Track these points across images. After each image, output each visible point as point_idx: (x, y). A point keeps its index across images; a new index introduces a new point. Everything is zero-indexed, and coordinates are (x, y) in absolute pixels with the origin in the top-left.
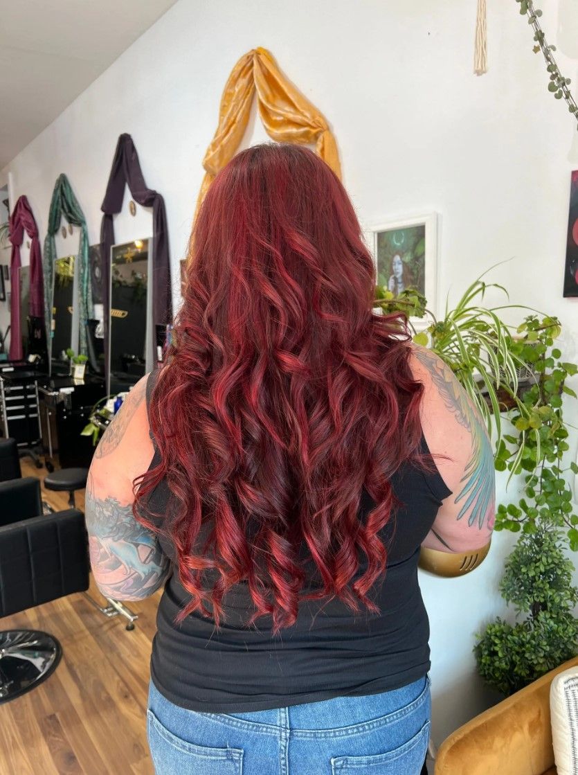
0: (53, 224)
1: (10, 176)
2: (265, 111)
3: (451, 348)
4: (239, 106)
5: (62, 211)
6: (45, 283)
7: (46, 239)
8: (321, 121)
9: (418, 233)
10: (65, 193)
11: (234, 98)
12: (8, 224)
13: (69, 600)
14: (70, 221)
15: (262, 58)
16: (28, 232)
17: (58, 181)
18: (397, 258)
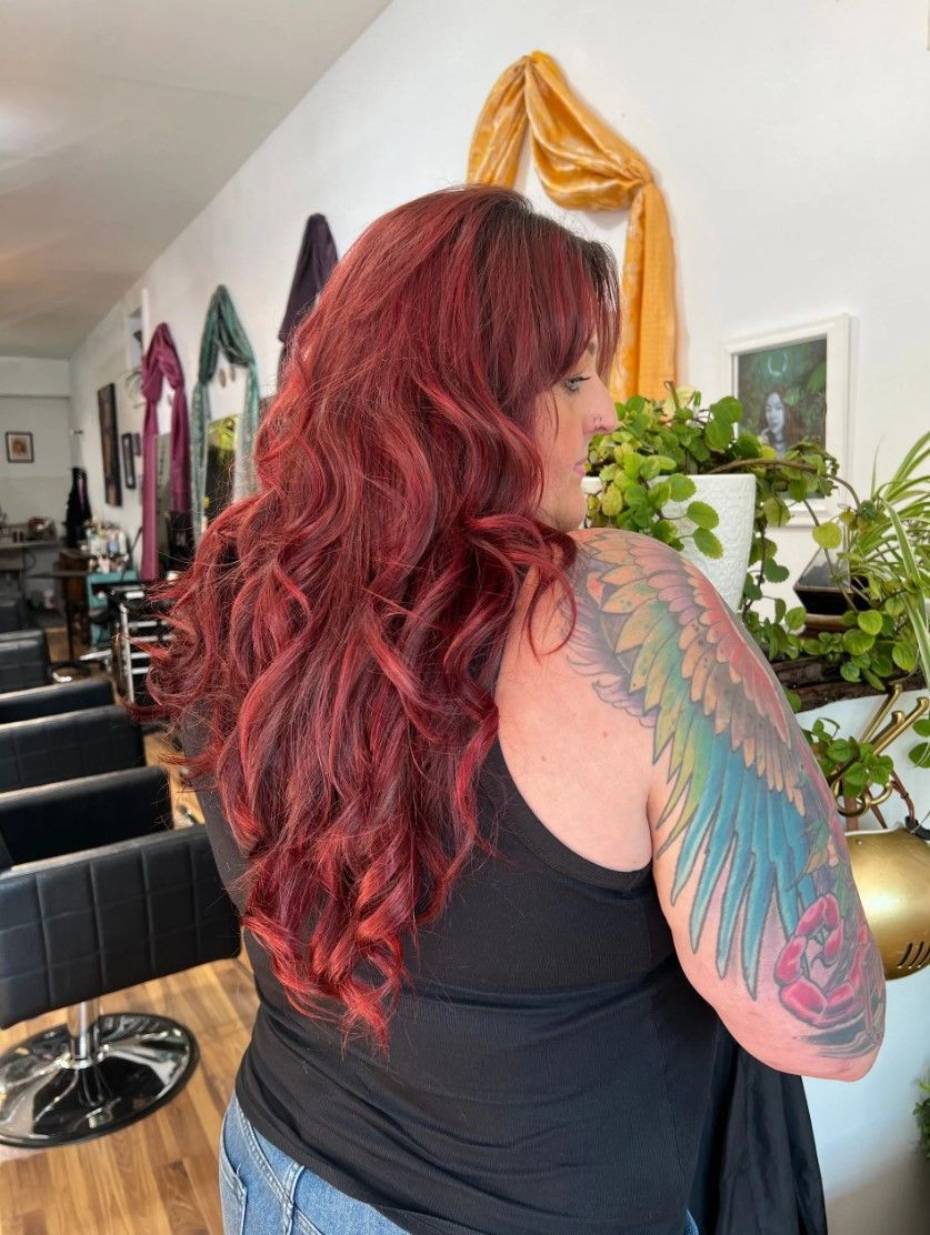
0: (205, 366)
1: (145, 293)
2: (544, 158)
3: (881, 554)
4: (501, 153)
5: (219, 343)
6: (194, 459)
7: (195, 391)
8: (641, 168)
9: (815, 352)
10: (225, 316)
11: (491, 142)
12: (140, 370)
13: (214, 969)
14: (232, 359)
15: (540, 67)
16: (169, 379)
17: (215, 298)
18: (775, 399)
